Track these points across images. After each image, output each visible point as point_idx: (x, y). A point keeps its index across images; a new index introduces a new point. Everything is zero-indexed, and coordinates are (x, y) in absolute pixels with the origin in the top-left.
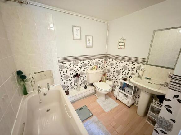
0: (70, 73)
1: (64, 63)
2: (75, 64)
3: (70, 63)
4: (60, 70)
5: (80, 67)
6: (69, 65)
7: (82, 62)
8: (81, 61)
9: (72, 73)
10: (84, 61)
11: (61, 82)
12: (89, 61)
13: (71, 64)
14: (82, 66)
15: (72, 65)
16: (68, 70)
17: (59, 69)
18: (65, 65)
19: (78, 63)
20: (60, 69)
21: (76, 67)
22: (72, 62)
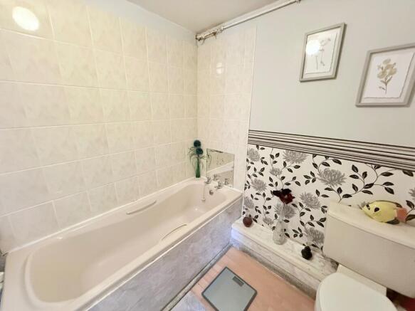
0: (271, 179)
1: (260, 147)
2: (288, 160)
3: (275, 151)
4: (247, 160)
5: (306, 177)
6: (272, 156)
7: (319, 160)
8: (314, 156)
9: (276, 183)
10: (330, 161)
11: (245, 188)
12: (362, 168)
13: (278, 155)
14: (316, 176)
15: (280, 160)
16: (268, 168)
17: (246, 157)
18: (261, 153)
19: (302, 160)
20: (249, 160)
21: (291, 171)
22: (282, 152)
